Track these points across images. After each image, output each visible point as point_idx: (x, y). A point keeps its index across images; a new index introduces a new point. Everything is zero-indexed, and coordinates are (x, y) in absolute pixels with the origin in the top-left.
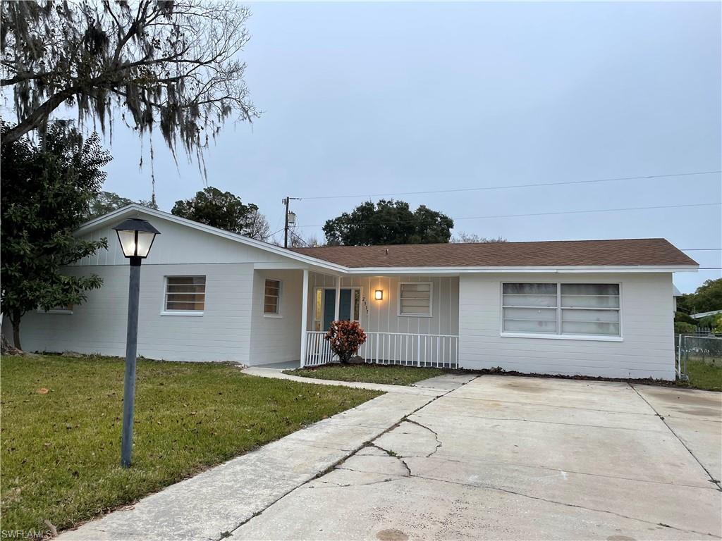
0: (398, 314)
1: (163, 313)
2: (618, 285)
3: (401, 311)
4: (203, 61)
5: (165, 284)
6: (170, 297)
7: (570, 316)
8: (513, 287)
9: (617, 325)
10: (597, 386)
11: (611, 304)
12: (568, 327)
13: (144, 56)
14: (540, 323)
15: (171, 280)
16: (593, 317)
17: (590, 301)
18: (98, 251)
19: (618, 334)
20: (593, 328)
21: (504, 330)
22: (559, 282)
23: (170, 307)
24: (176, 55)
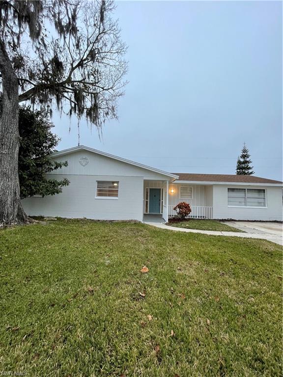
0: (180, 198)
1: (96, 198)
2: (264, 190)
3: (181, 197)
4: (105, 88)
5: (96, 184)
6: (99, 191)
7: (248, 200)
8: (231, 190)
9: (264, 203)
10: (255, 223)
11: (262, 196)
12: (248, 204)
13: (82, 79)
14: (240, 202)
15: (99, 182)
16: (256, 200)
17: (256, 195)
18: (63, 167)
19: (265, 206)
20: (257, 204)
21: (228, 205)
22: (246, 188)
23: (99, 195)
24: (95, 83)
